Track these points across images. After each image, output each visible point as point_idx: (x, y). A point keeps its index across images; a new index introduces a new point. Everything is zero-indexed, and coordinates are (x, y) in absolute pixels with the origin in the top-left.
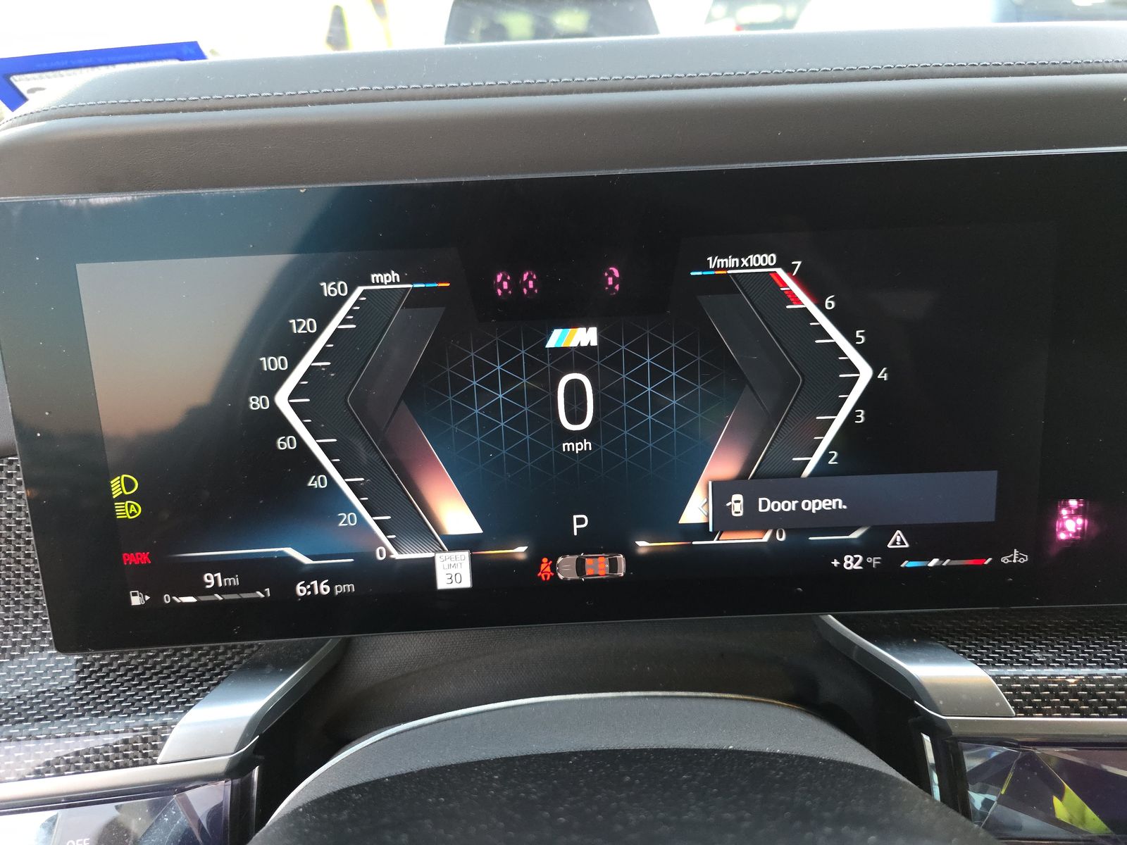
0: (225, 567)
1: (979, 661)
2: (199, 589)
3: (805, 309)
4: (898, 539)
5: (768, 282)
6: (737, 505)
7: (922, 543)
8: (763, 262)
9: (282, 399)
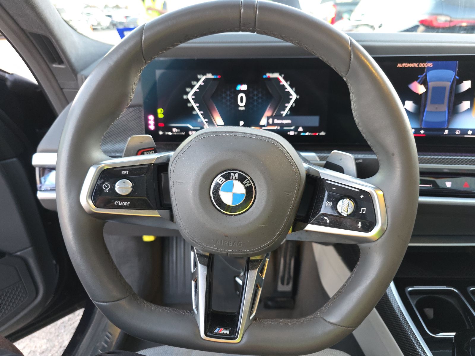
0: (177, 128)
1: (315, 153)
2: (172, 131)
3: (284, 85)
4: (300, 129)
5: (277, 79)
6: (271, 121)
7: (306, 130)
8: (276, 75)
9: (190, 97)
